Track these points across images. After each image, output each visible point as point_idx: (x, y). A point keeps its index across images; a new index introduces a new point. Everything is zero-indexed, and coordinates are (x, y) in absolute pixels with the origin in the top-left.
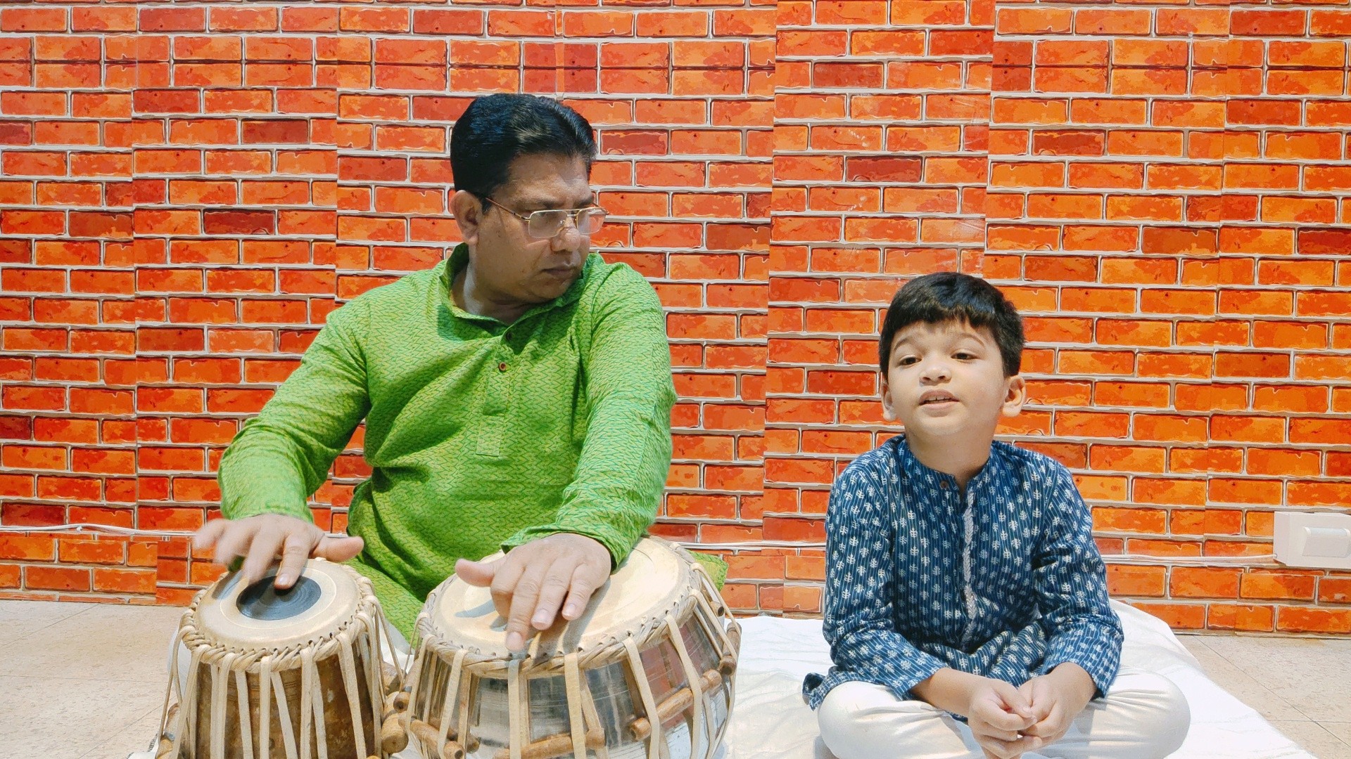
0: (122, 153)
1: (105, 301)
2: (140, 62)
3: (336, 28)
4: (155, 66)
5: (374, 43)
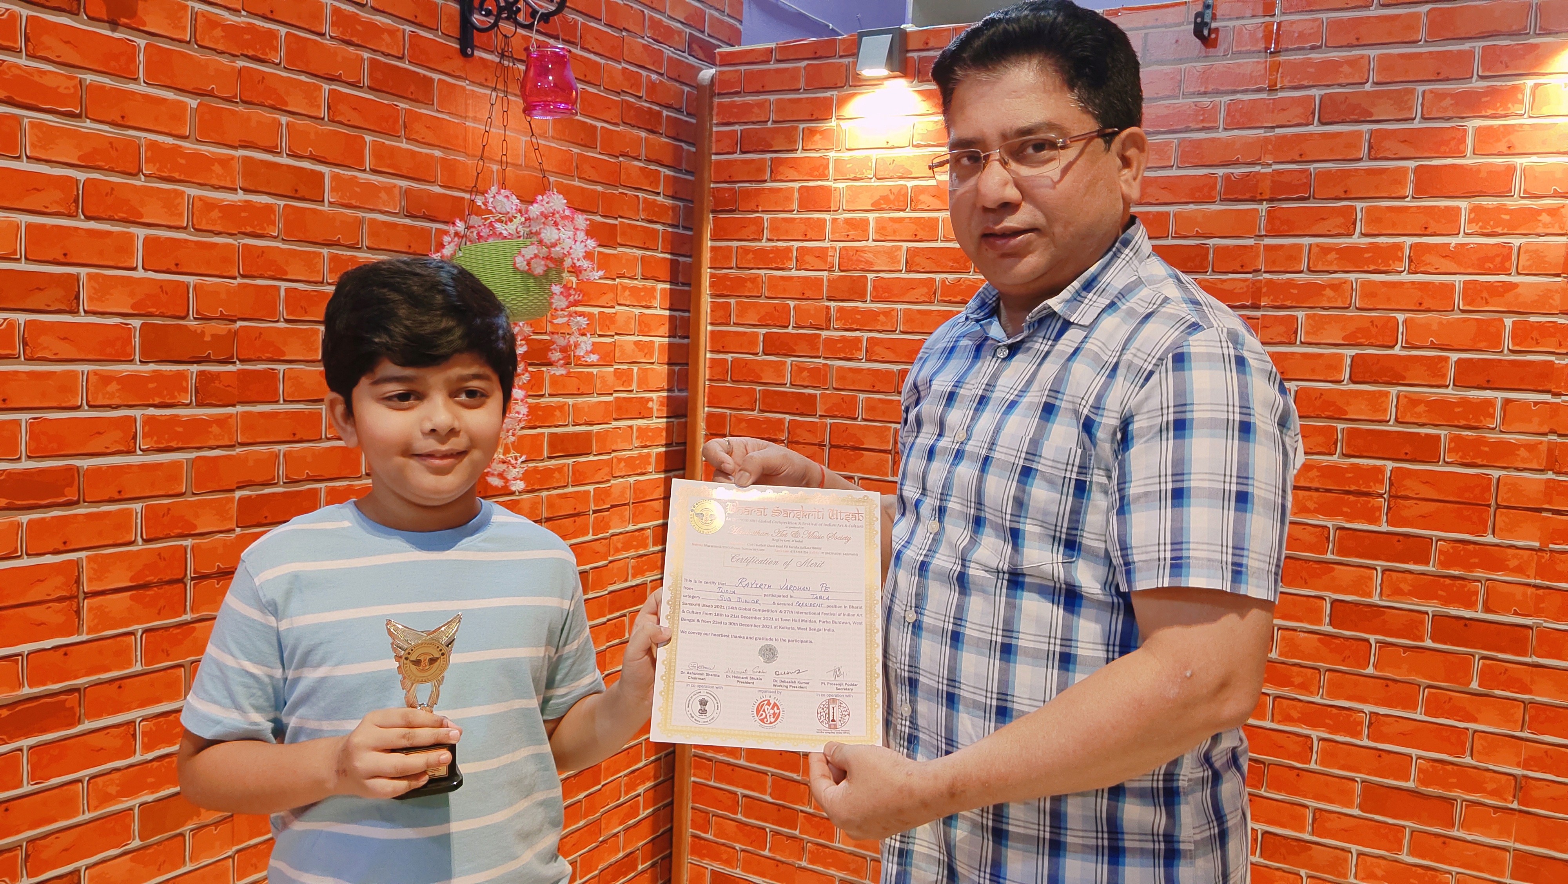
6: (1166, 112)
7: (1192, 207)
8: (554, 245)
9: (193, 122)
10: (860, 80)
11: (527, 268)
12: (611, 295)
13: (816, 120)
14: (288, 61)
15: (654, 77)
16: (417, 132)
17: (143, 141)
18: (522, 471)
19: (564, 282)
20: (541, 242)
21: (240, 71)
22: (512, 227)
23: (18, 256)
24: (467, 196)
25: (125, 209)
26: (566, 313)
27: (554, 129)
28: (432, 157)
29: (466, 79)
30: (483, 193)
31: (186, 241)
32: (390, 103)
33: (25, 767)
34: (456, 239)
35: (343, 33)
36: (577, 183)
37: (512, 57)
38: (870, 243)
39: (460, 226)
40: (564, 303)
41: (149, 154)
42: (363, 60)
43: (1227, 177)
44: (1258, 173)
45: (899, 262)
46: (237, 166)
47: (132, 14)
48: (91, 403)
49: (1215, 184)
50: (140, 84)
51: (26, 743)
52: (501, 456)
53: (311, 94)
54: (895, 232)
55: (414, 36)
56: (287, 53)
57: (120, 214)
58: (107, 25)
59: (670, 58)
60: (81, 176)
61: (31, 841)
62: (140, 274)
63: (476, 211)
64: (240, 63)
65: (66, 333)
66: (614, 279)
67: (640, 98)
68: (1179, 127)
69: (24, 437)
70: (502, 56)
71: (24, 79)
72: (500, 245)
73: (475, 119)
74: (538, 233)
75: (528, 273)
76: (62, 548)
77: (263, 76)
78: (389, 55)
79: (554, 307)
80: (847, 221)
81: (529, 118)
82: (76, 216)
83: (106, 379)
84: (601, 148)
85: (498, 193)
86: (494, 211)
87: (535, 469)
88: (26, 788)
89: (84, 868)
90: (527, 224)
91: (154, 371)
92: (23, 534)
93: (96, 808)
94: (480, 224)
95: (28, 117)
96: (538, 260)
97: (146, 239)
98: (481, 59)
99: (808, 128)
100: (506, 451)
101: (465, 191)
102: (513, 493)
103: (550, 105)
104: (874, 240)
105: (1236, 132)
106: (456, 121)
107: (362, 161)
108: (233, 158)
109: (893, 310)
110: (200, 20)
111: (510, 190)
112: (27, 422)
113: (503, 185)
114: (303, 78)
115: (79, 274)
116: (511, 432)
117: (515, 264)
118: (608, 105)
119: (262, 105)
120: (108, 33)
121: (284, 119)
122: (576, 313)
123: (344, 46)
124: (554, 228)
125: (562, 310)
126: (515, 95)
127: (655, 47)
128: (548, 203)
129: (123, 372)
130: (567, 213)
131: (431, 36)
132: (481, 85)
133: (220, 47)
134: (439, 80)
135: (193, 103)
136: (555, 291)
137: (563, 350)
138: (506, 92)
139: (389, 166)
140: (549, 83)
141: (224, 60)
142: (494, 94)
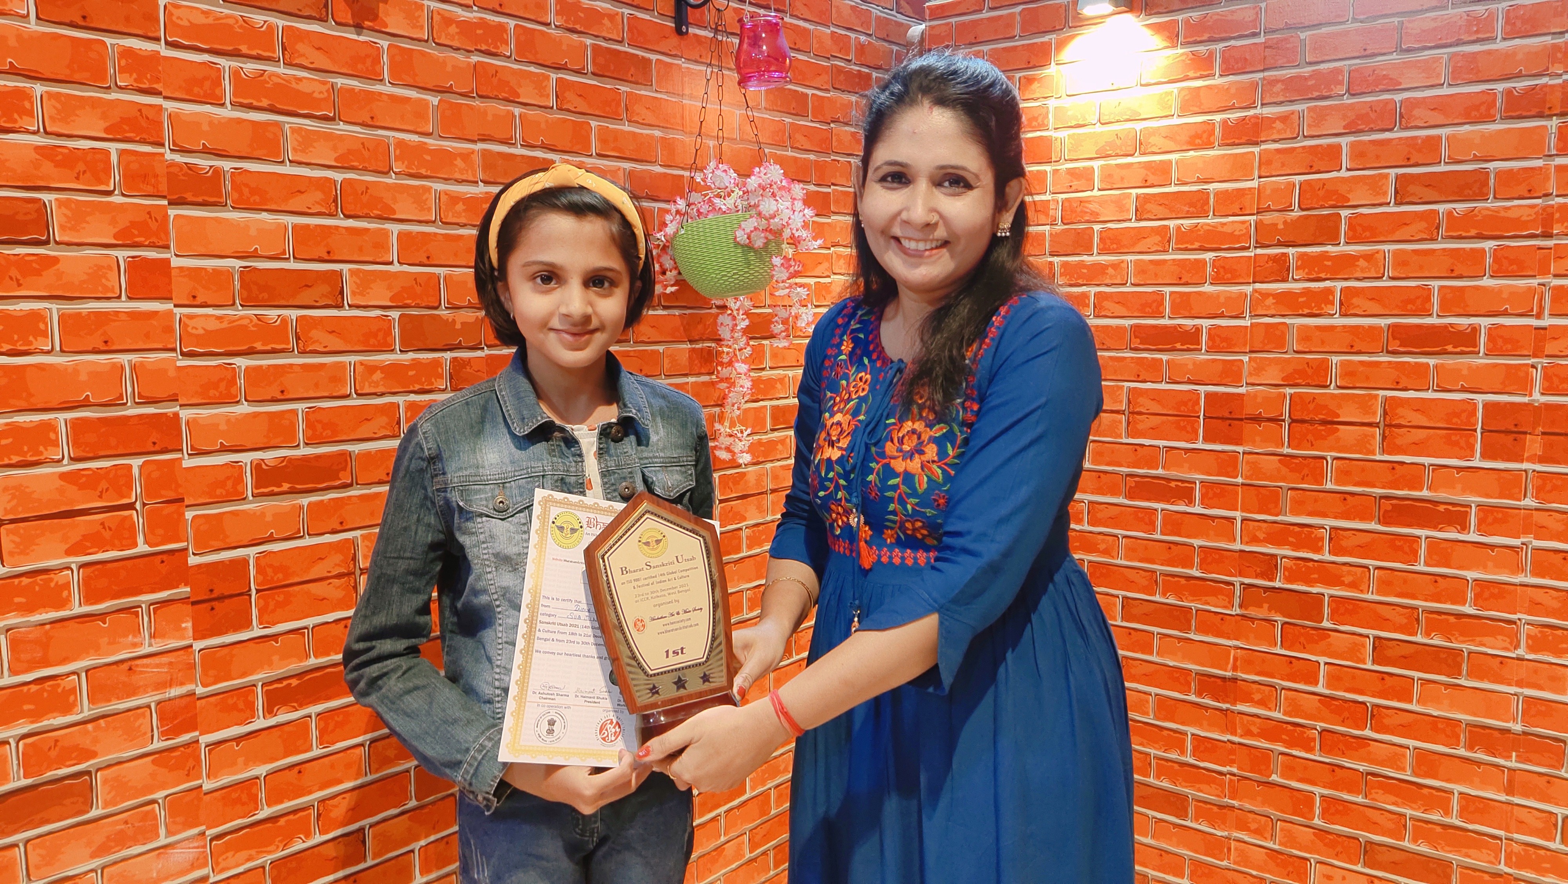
6: (1433, 25)
7: (1467, 128)
8: (773, 217)
9: (435, 118)
10: (1081, 20)
11: (748, 241)
12: (826, 265)
13: (1034, 67)
14: (518, 53)
15: (863, 38)
16: (638, 114)
17: (391, 140)
18: (748, 444)
19: (784, 254)
20: (760, 214)
21: (475, 66)
22: (730, 202)
23: (287, 256)
24: (686, 174)
25: (379, 207)
26: (787, 285)
27: (767, 100)
28: (652, 137)
29: (682, 57)
30: (702, 169)
31: (436, 234)
32: (612, 87)
33: (314, 733)
34: (678, 217)
35: (566, 21)
36: (790, 153)
37: (725, 32)
38: (1096, 193)
39: (681, 204)
40: (784, 275)
41: (398, 152)
42: (586, 46)
43: (1509, 93)
44: (1545, 85)
45: (1128, 210)
46: (477, 159)
47: (375, 17)
48: (359, 392)
49: (1494, 101)
50: (385, 85)
51: (314, 709)
52: (728, 430)
53: (539, 83)
54: (1122, 179)
55: (632, 18)
56: (516, 45)
57: (375, 212)
58: (353, 29)
59: (878, 18)
60: (338, 176)
61: (322, 801)
62: (396, 268)
63: (694, 187)
64: (475, 58)
65: (335, 327)
66: (829, 249)
67: (849, 61)
68: (1449, 41)
69: (301, 426)
70: (716, 31)
71: (283, 88)
72: (720, 219)
73: (691, 97)
74: (756, 206)
75: (749, 247)
76: (339, 528)
77: (497, 70)
78: (610, 39)
79: (775, 278)
80: (1071, 172)
81: (743, 91)
82: (336, 215)
83: (371, 369)
84: (813, 116)
85: (717, 168)
86: (713, 186)
87: (760, 442)
88: (316, 752)
89: (368, 827)
90: (746, 197)
91: (413, 360)
92: (304, 515)
93: (377, 771)
94: (700, 200)
95: (288, 123)
96: (758, 232)
97: (400, 235)
98: (695, 35)
99: (1025, 77)
100: (732, 425)
101: (683, 169)
102: (739, 466)
103: (764, 75)
104: (1099, 190)
105: (1517, 42)
106: (674, 100)
107: (588, 146)
108: (473, 152)
109: (1123, 261)
110: (437, 18)
111: (727, 163)
112: (303, 411)
113: (720, 160)
114: (532, 69)
115: (342, 270)
116: (736, 405)
117: (735, 238)
118: (819, 71)
119: (496, 98)
120: (354, 37)
121: (517, 111)
122: (796, 284)
123: (568, 35)
124: (772, 199)
125: (783, 282)
126: (729, 69)
127: (863, 7)
128: (765, 174)
129: (385, 361)
130: (784, 183)
131: (648, 17)
132: (696, 62)
133: (456, 44)
134: (657, 60)
135: (434, 100)
136: (775, 263)
137: (785, 322)
138: (721, 68)
139: (613, 150)
140: (762, 52)
141: (460, 57)
142: (709, 70)
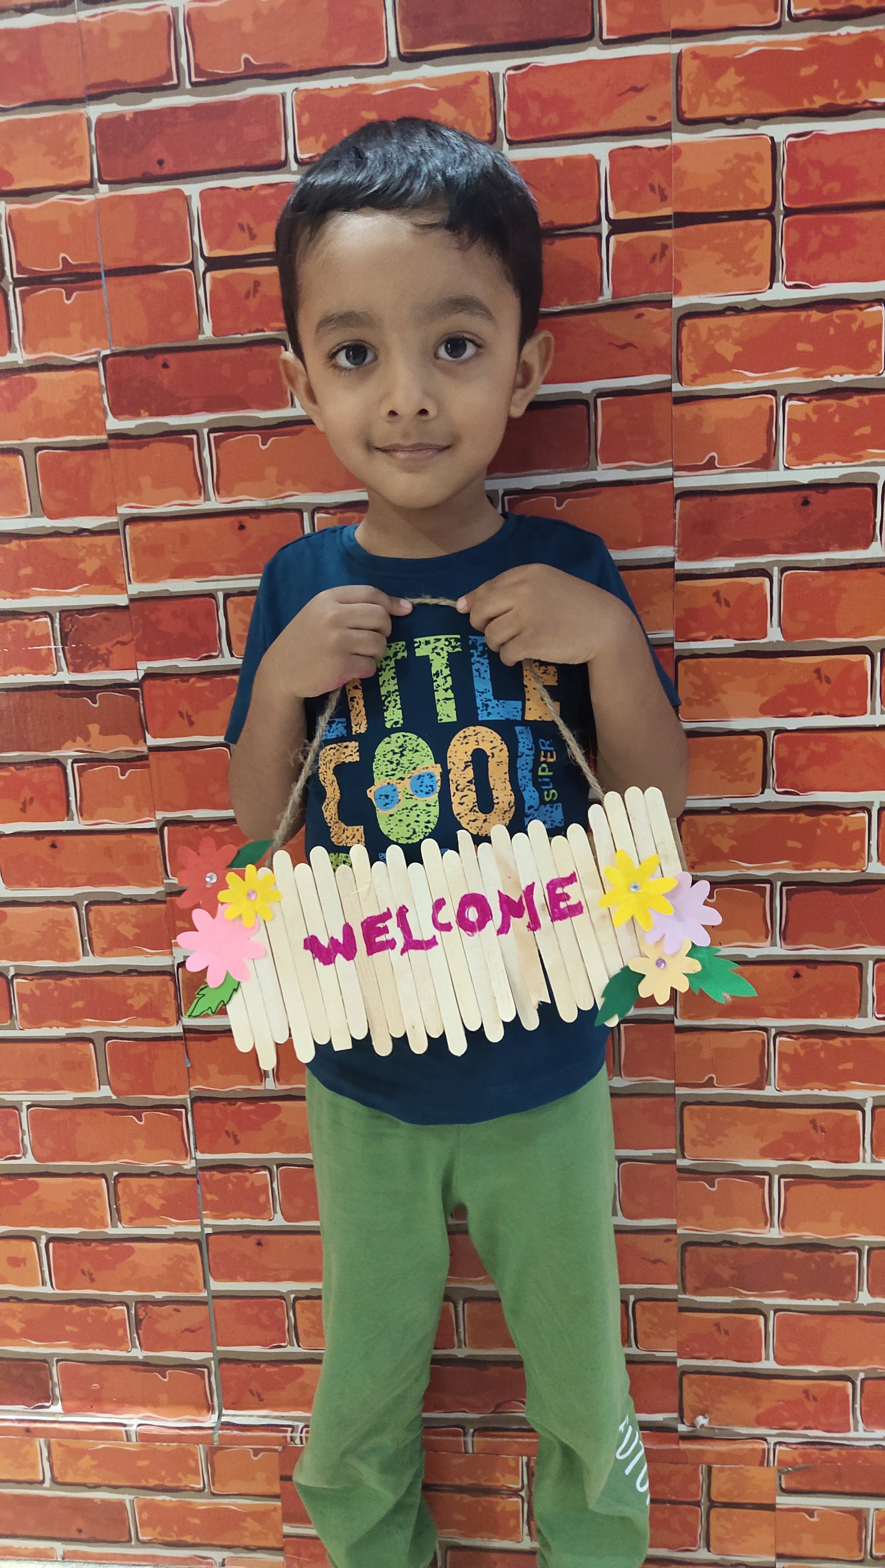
0: (93, 533)
1: (92, 903)
2: (110, 273)
3: (669, 117)
4: (153, 282)
5: (782, 150)
